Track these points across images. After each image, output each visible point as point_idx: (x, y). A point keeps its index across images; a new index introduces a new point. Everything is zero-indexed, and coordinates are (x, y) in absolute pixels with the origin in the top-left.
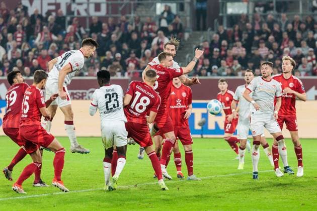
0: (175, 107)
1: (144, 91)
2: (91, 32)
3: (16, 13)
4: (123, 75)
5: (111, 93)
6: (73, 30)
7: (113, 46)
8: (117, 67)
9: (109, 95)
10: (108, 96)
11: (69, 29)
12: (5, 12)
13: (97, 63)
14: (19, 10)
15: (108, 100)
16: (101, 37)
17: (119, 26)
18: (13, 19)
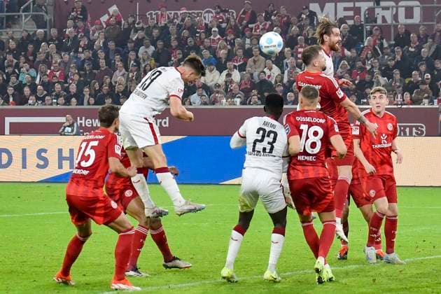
0: (379, 146)
1: (308, 119)
2: (395, 46)
3: (299, 21)
4: (431, 102)
5: (268, 129)
6: (372, 43)
7: (422, 64)
8: (425, 91)
9: (264, 130)
10: (261, 132)
11: (367, 41)
12: (285, 19)
13: (399, 87)
14: (304, 16)
15: (260, 138)
16: (408, 51)
17: (433, 37)
18: (294, 29)
